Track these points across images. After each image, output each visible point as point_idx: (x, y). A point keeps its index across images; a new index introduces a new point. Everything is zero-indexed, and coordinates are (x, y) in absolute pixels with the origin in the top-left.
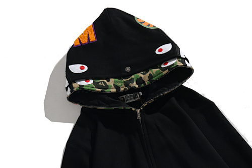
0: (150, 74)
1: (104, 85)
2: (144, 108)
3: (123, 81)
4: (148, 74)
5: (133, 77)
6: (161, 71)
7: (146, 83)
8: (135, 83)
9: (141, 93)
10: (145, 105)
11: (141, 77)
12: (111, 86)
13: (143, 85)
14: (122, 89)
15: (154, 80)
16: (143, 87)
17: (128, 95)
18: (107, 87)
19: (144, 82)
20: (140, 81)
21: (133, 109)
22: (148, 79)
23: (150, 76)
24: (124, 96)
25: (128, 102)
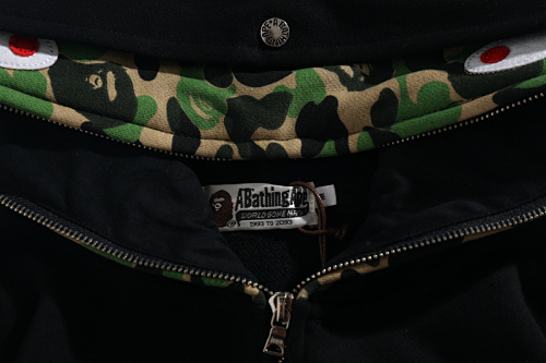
0: (387, 93)
1: (112, 93)
2: (318, 293)
3: (225, 94)
4: (373, 93)
5: (290, 82)
6: (453, 95)
7: (354, 142)
8: (288, 124)
9: (330, 193)
10: (329, 276)
11: (332, 101)
12: (153, 109)
13: (329, 147)
14: (208, 147)
15: (395, 137)
16: (328, 159)
17: (258, 188)
18: (127, 109)
19: (341, 133)
20: (320, 120)
21: (253, 289)
22: (368, 121)
23: (386, 107)
24: (233, 190)
25: (246, 224)
